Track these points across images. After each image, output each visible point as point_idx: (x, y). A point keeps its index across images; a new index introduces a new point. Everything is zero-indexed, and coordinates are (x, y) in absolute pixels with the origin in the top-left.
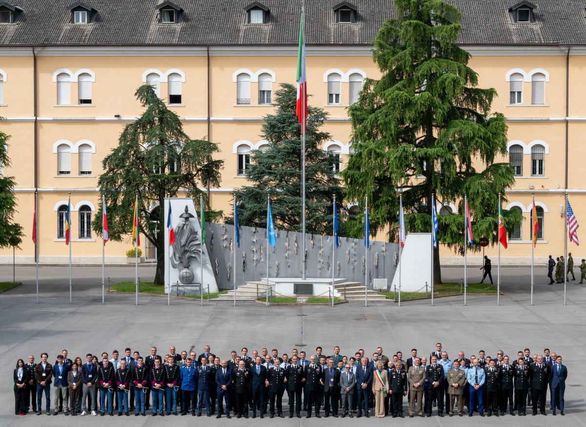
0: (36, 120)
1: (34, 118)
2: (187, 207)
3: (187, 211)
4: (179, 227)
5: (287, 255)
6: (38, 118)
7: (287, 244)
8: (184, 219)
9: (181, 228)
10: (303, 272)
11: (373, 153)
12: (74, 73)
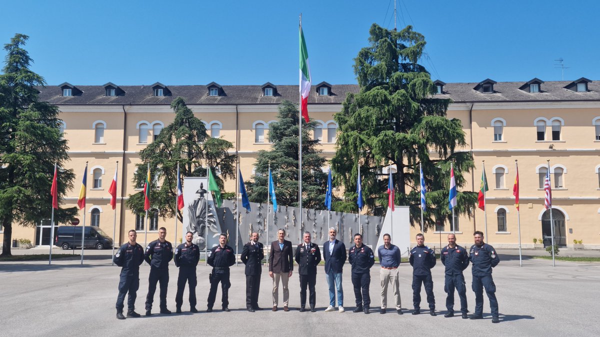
0: (124, 152)
1: (123, 151)
2: (202, 184)
3: (202, 187)
4: (195, 201)
5: (286, 226)
6: (126, 152)
7: (286, 218)
8: (199, 195)
9: (197, 202)
10: (300, 239)
11: (358, 139)
12: (150, 123)
